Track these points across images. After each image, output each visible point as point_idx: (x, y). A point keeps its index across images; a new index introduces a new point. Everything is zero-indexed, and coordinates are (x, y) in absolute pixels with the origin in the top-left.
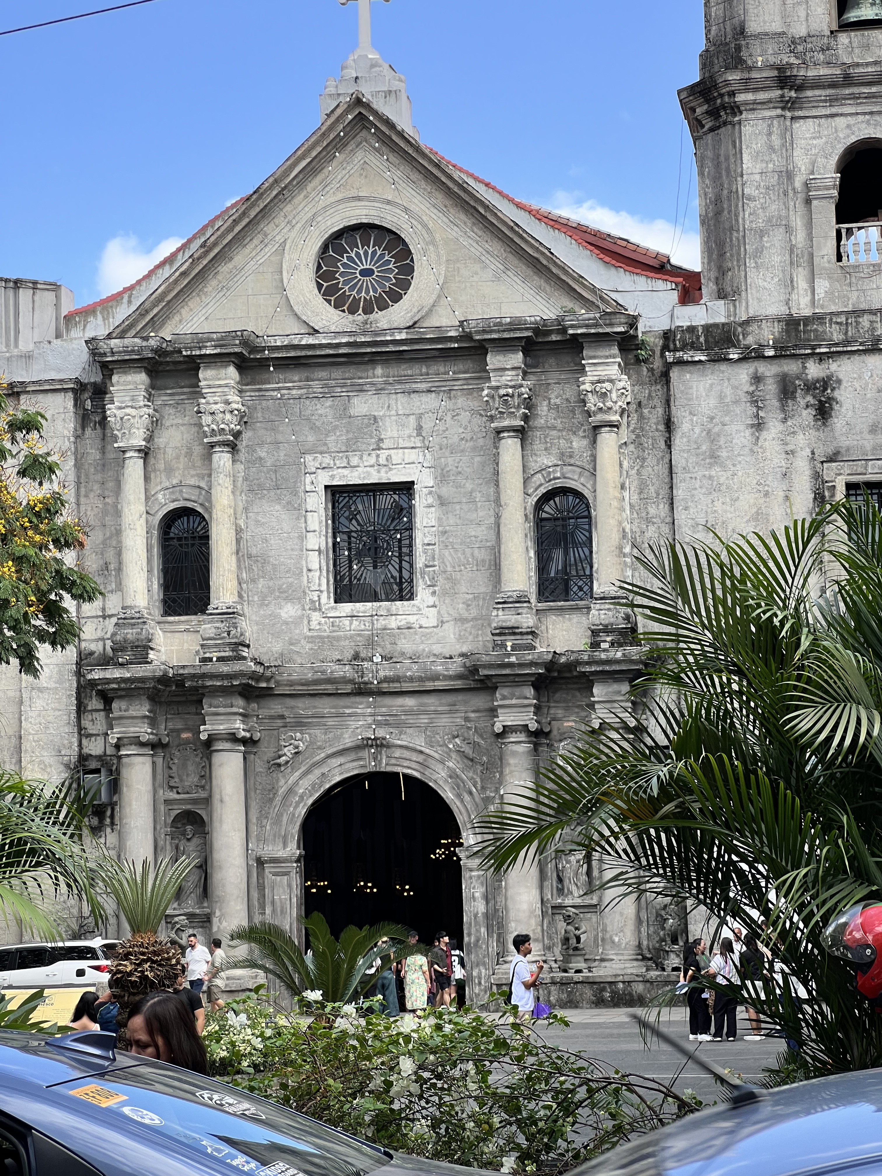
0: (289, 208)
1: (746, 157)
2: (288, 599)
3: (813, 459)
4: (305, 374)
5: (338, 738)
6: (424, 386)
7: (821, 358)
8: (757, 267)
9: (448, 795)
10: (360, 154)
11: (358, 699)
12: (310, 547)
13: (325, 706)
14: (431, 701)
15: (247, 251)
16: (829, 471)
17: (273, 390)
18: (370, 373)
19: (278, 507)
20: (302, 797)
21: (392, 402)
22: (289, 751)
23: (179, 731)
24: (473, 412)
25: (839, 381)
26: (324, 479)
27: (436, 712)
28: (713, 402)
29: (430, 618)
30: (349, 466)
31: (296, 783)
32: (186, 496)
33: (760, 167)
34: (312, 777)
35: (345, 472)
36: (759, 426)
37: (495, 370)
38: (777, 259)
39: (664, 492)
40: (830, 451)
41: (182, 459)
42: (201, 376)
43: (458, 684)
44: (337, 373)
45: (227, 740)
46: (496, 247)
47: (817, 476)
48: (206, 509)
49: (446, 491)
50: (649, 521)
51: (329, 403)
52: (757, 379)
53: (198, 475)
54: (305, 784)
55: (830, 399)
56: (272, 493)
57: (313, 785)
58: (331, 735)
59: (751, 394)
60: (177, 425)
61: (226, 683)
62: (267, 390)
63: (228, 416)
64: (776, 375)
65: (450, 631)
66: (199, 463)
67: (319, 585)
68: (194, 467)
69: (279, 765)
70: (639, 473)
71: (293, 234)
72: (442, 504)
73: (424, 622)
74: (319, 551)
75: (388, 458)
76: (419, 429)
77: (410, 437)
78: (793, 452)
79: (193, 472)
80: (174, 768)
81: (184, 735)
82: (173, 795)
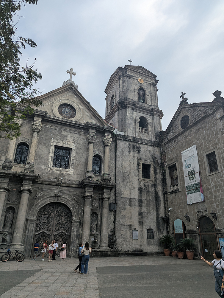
0: (55, 97)
1: (128, 113)
2: (43, 165)
3: (137, 158)
4: (54, 125)
5: (50, 194)
6: (76, 133)
7: (139, 144)
8: (129, 129)
9: (71, 208)
10: (69, 93)
11: (55, 186)
12: (50, 155)
13: (48, 187)
14: (70, 189)
15: (46, 101)
16: (139, 161)
17: (47, 126)
18: (66, 128)
19: (44, 147)
20: (39, 206)
21: (70, 134)
22: (39, 195)
23: (13, 188)
24: (84, 139)
25: (141, 148)
26: (55, 144)
27: (71, 191)
28: (123, 146)
29: (72, 173)
30: (60, 143)
31: (39, 203)
32: (25, 140)
33: (129, 115)
34: (43, 202)
35: (59, 144)
36: (130, 152)
37: (91, 132)
38: (132, 128)
39: (114, 159)
40: (140, 158)
41: (26, 133)
42: (35, 118)
43: (77, 186)
44: (60, 126)
45: (27, 191)
46: (91, 114)
47: (138, 161)
48: (29, 144)
49: (77, 151)
50: (111, 163)
51: (58, 131)
52: (130, 145)
53: (29, 137)
54: (41, 203)
55: (140, 150)
56: (44, 144)
57: (42, 204)
58: (48, 193)
59: (129, 146)
60: (26, 127)
61: (30, 178)
62: (46, 126)
63: (39, 127)
64: (132, 145)
65: (75, 176)
66: (29, 135)
67: (51, 163)
68: (28, 135)
69: (36, 198)
70: (110, 155)
71: (56, 101)
72: (77, 153)
73: (71, 174)
74: (52, 157)
75: (68, 143)
76: (74, 139)
77: (72, 140)
78: (134, 157)
79: (28, 136)
80: (10, 196)
81: (14, 189)
82: (8, 202)
